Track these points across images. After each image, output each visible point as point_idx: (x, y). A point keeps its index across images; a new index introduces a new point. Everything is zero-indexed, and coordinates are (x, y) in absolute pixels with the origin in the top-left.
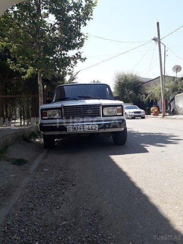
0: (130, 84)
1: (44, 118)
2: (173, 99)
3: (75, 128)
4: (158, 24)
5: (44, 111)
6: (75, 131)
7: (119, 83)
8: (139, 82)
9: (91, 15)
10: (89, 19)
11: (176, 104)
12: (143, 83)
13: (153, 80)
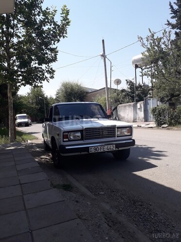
0: (76, 93)
1: (65, 140)
2: (116, 108)
3: (96, 149)
4: (103, 41)
5: (65, 134)
6: (96, 152)
7: (66, 92)
8: (84, 92)
9: (66, 33)
10: (64, 37)
11: (119, 113)
12: (87, 93)
13: (98, 90)
